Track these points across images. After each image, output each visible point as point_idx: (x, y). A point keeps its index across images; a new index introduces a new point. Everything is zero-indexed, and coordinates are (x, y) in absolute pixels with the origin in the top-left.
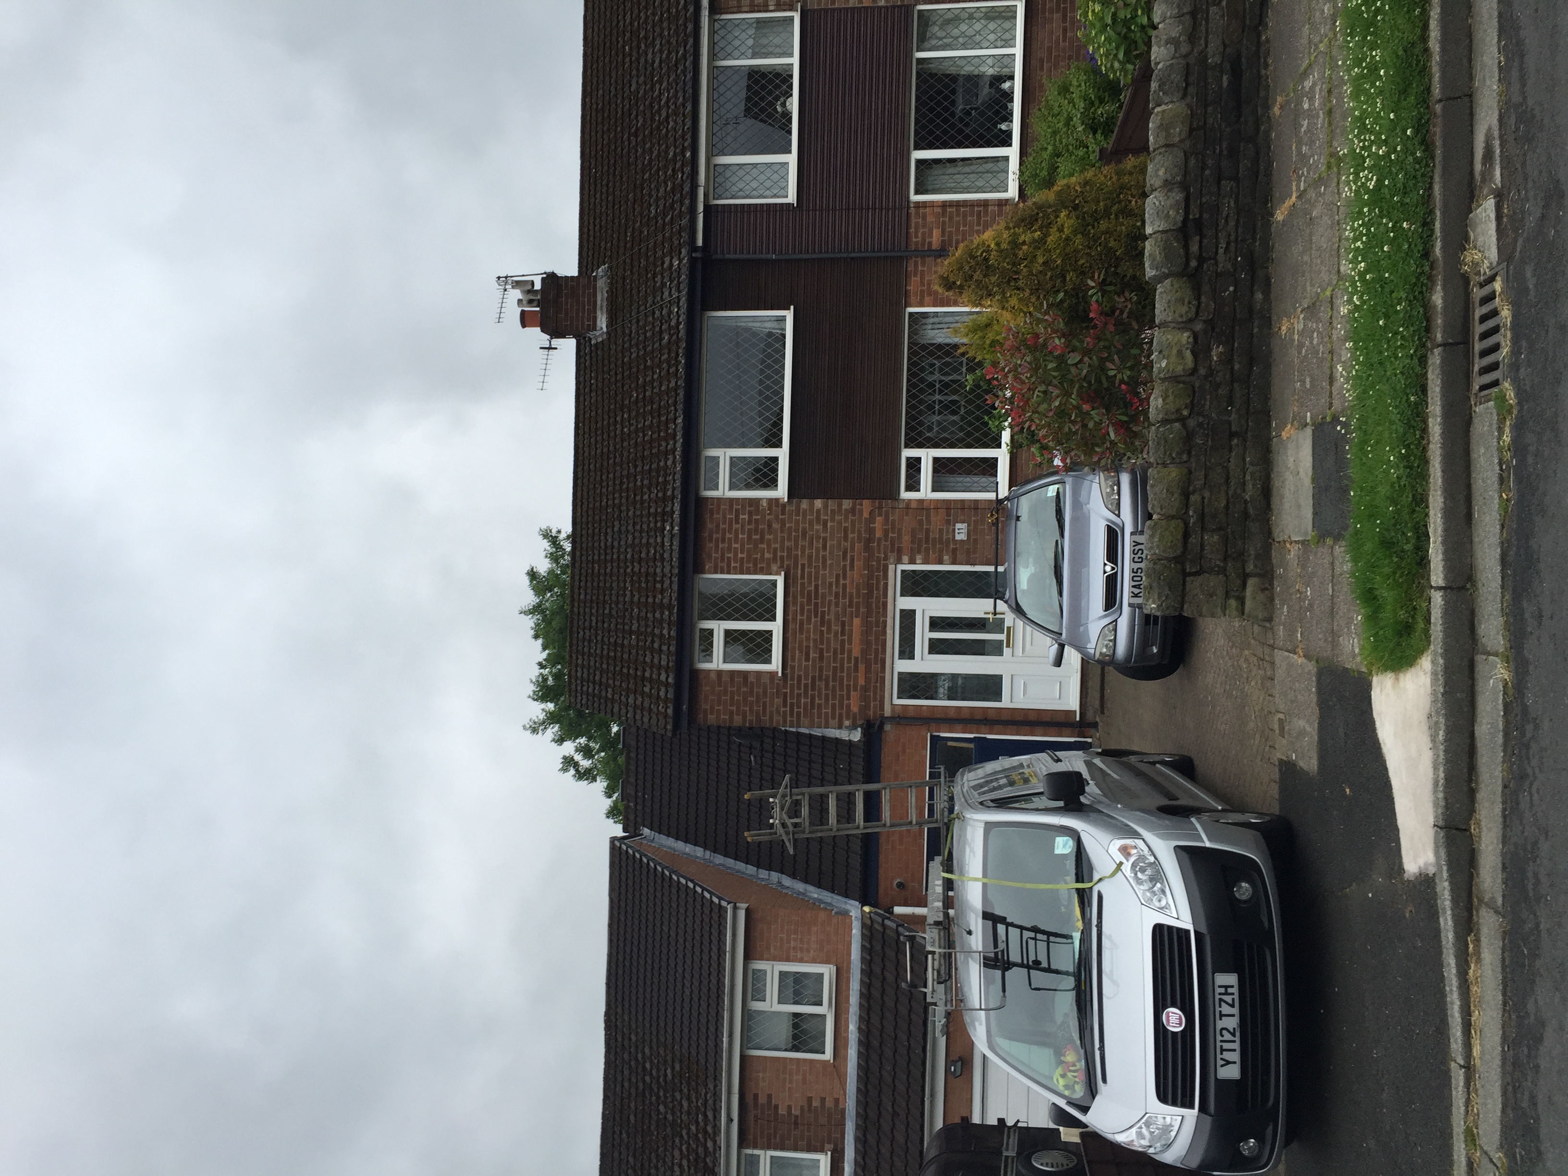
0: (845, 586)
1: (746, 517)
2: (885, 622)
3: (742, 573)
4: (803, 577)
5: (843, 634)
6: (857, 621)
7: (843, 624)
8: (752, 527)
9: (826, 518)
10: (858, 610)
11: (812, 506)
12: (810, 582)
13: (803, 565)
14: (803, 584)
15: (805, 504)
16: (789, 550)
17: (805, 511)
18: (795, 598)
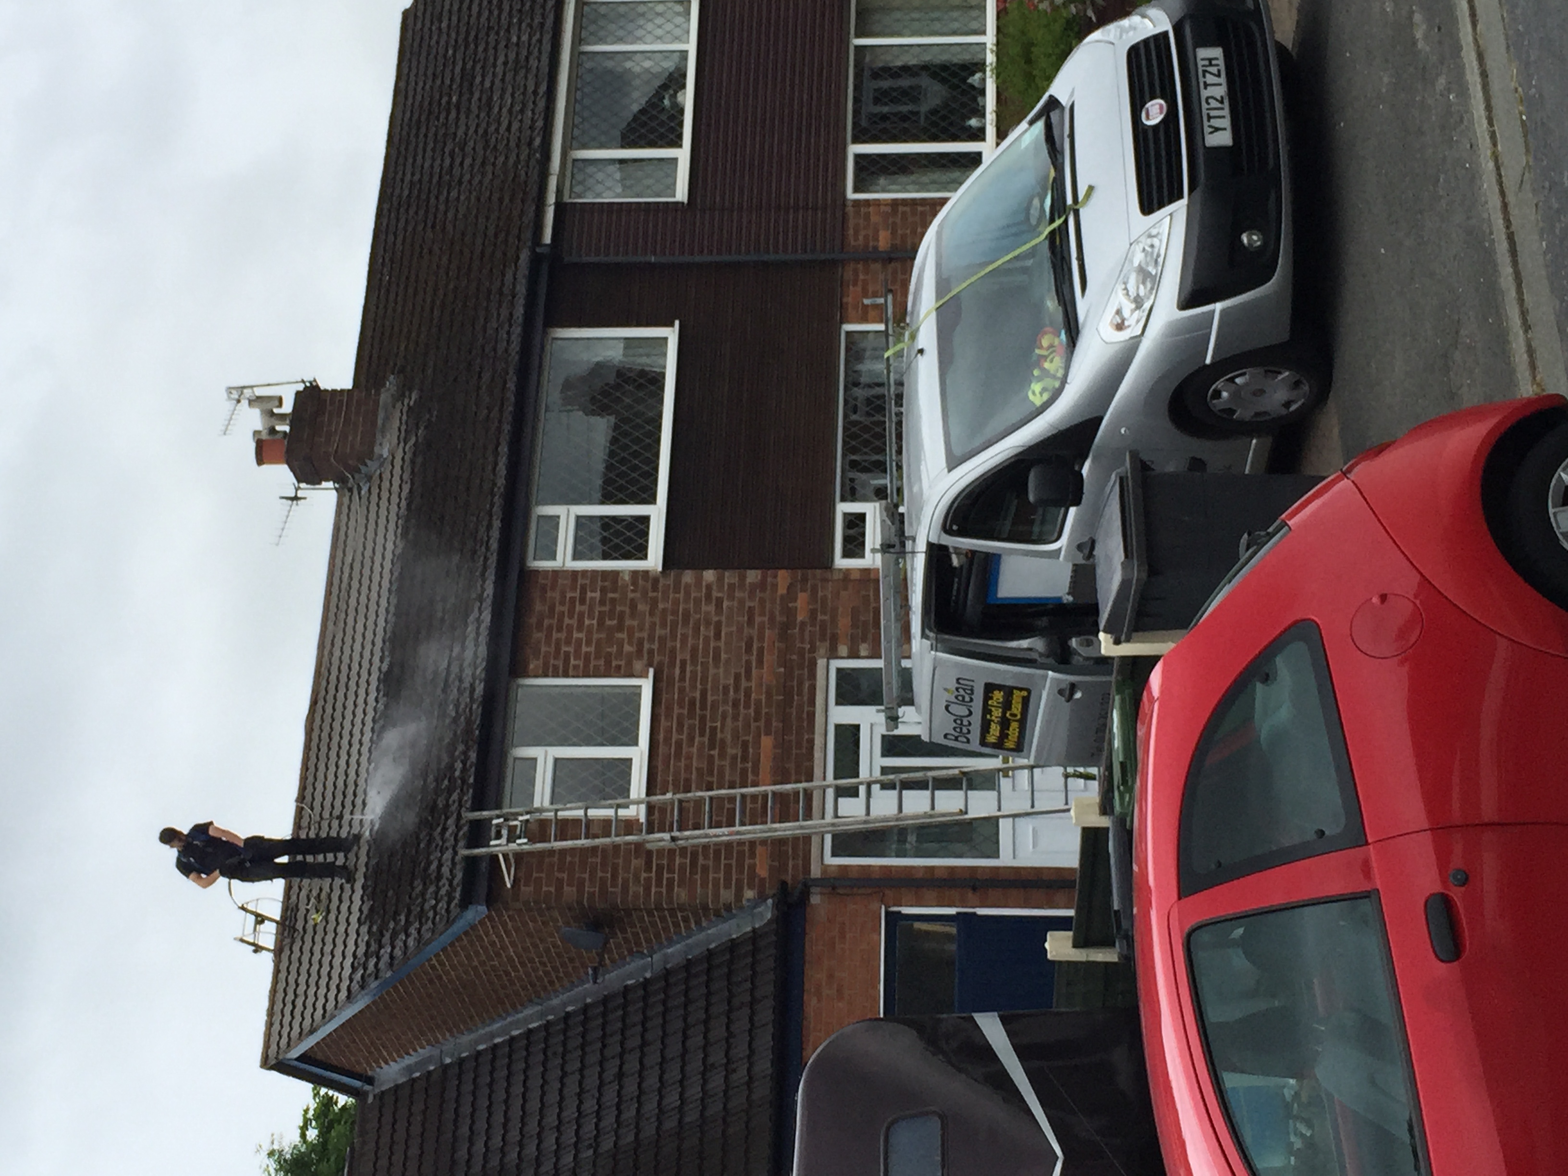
0: (748, 693)
1: (597, 595)
2: (811, 742)
3: (586, 675)
4: (682, 679)
5: (745, 759)
6: (767, 742)
7: (745, 745)
8: (606, 608)
9: (720, 595)
10: (768, 723)
11: (699, 580)
12: (693, 687)
13: (683, 663)
14: (682, 690)
15: (688, 577)
16: (662, 640)
17: (687, 586)
18: (669, 709)
